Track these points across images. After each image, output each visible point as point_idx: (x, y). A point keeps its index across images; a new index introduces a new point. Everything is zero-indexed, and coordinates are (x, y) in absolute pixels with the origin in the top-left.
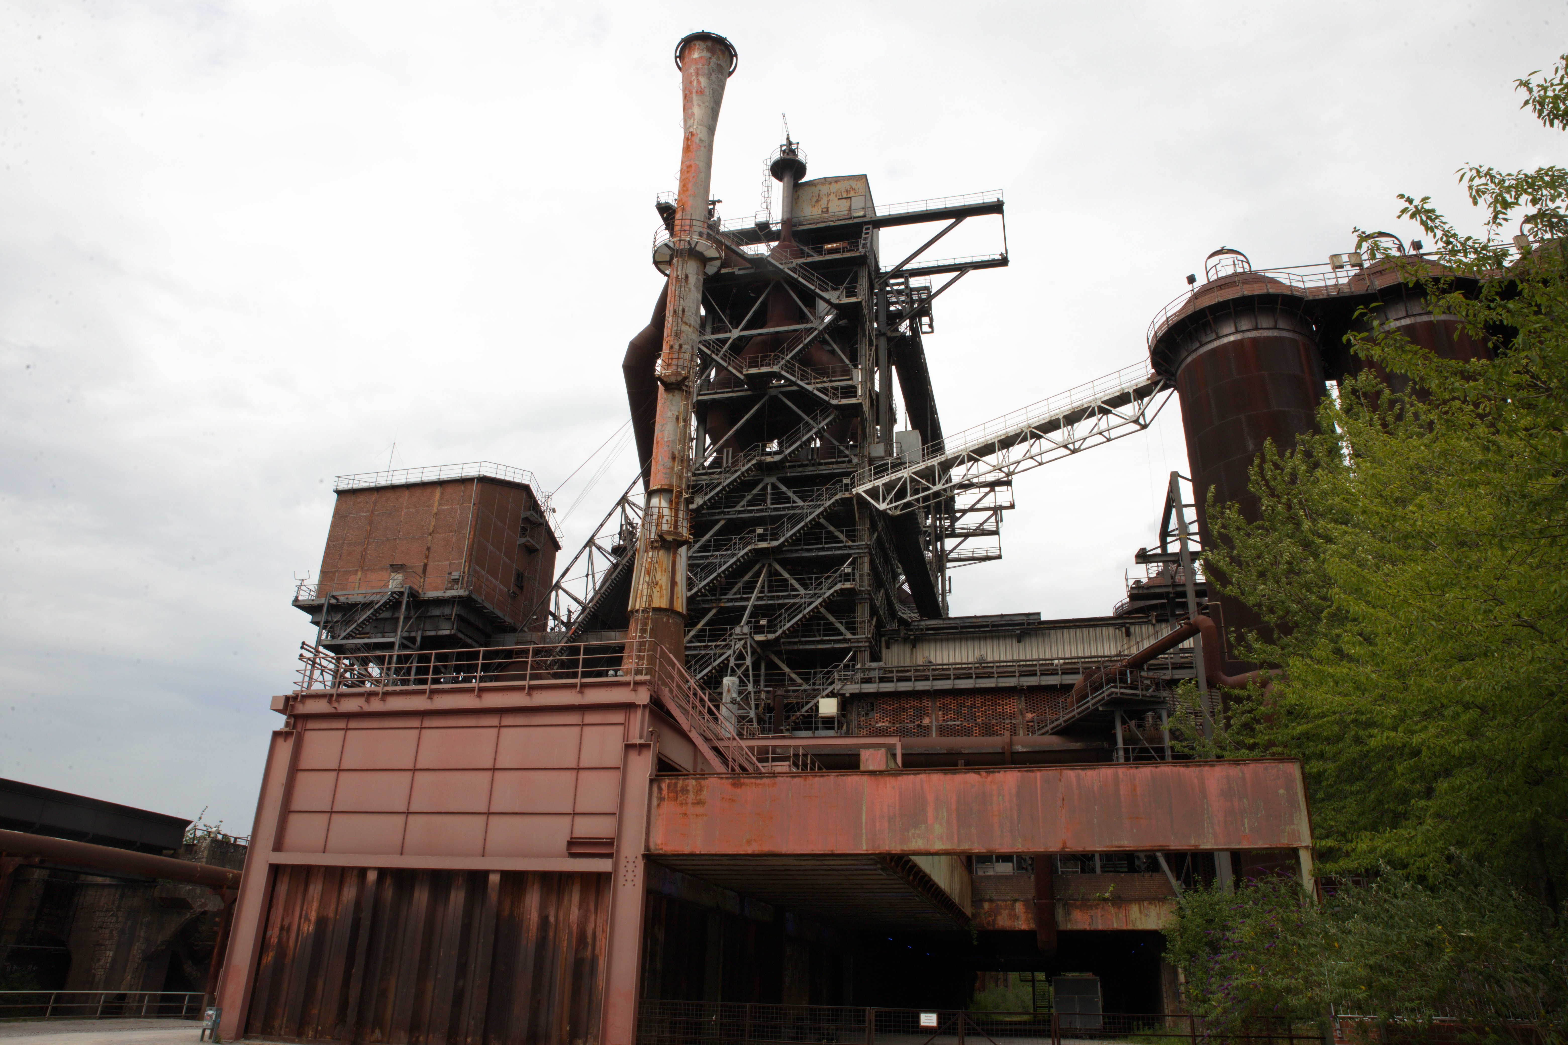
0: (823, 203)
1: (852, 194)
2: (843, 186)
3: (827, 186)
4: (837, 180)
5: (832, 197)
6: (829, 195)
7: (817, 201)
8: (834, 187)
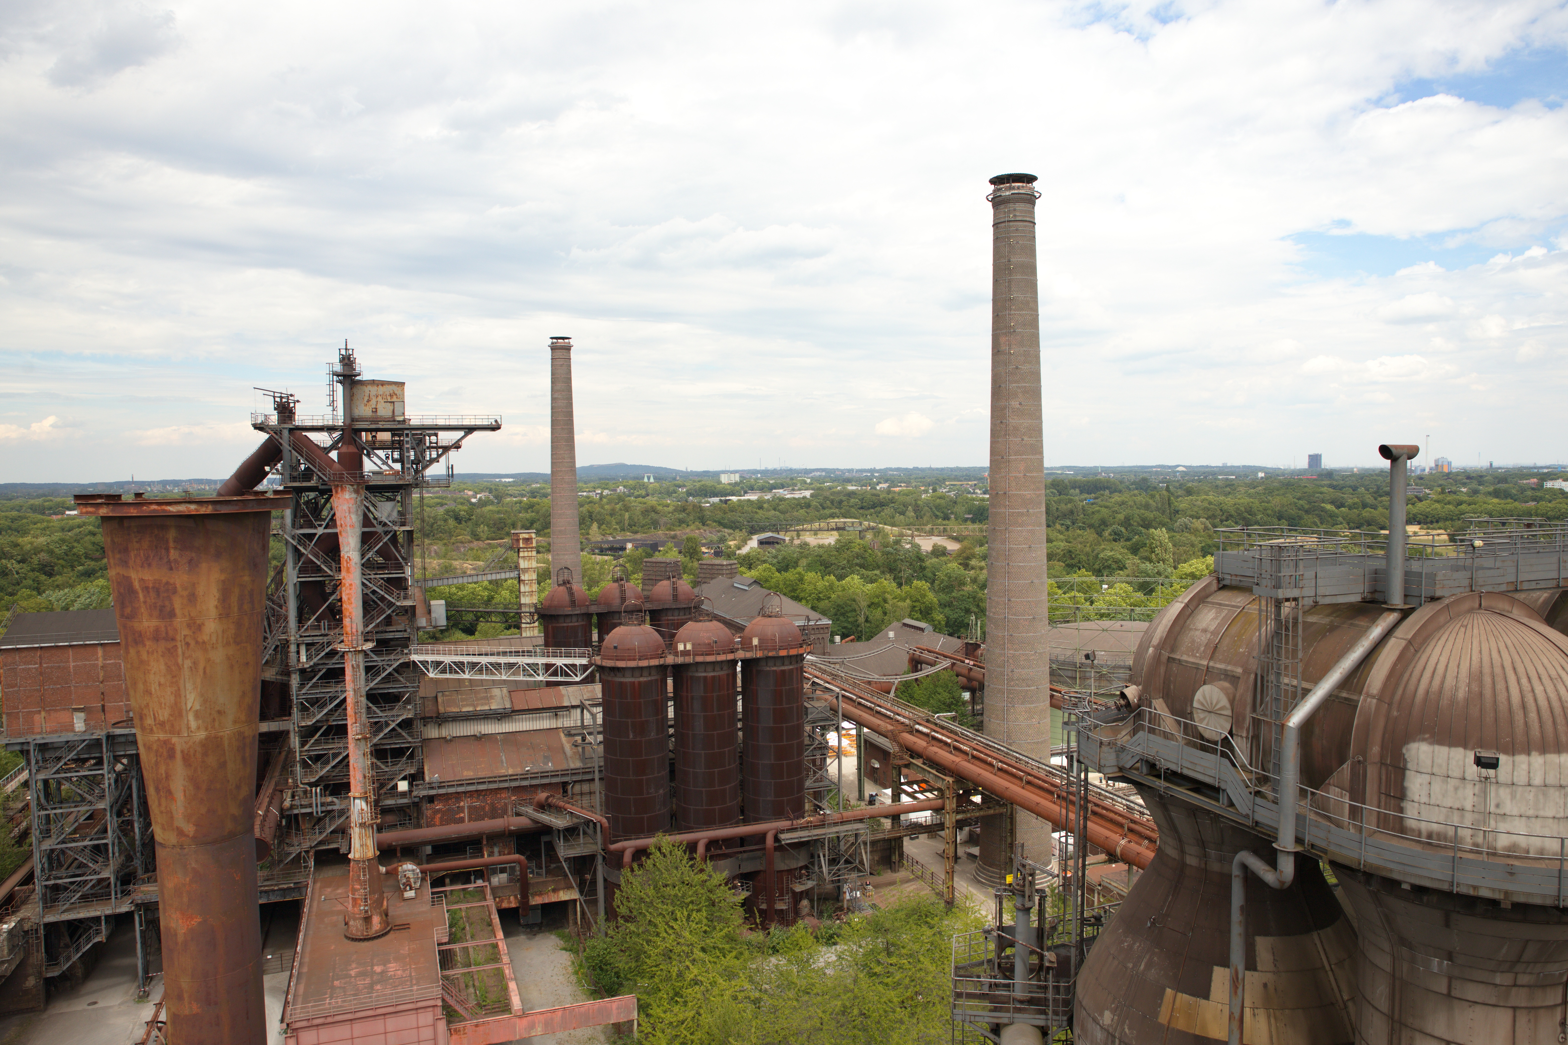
0: (373, 403)
1: (394, 399)
2: (388, 389)
3: (375, 388)
4: (383, 383)
5: (380, 399)
6: (377, 397)
7: (368, 401)
8: (381, 390)
